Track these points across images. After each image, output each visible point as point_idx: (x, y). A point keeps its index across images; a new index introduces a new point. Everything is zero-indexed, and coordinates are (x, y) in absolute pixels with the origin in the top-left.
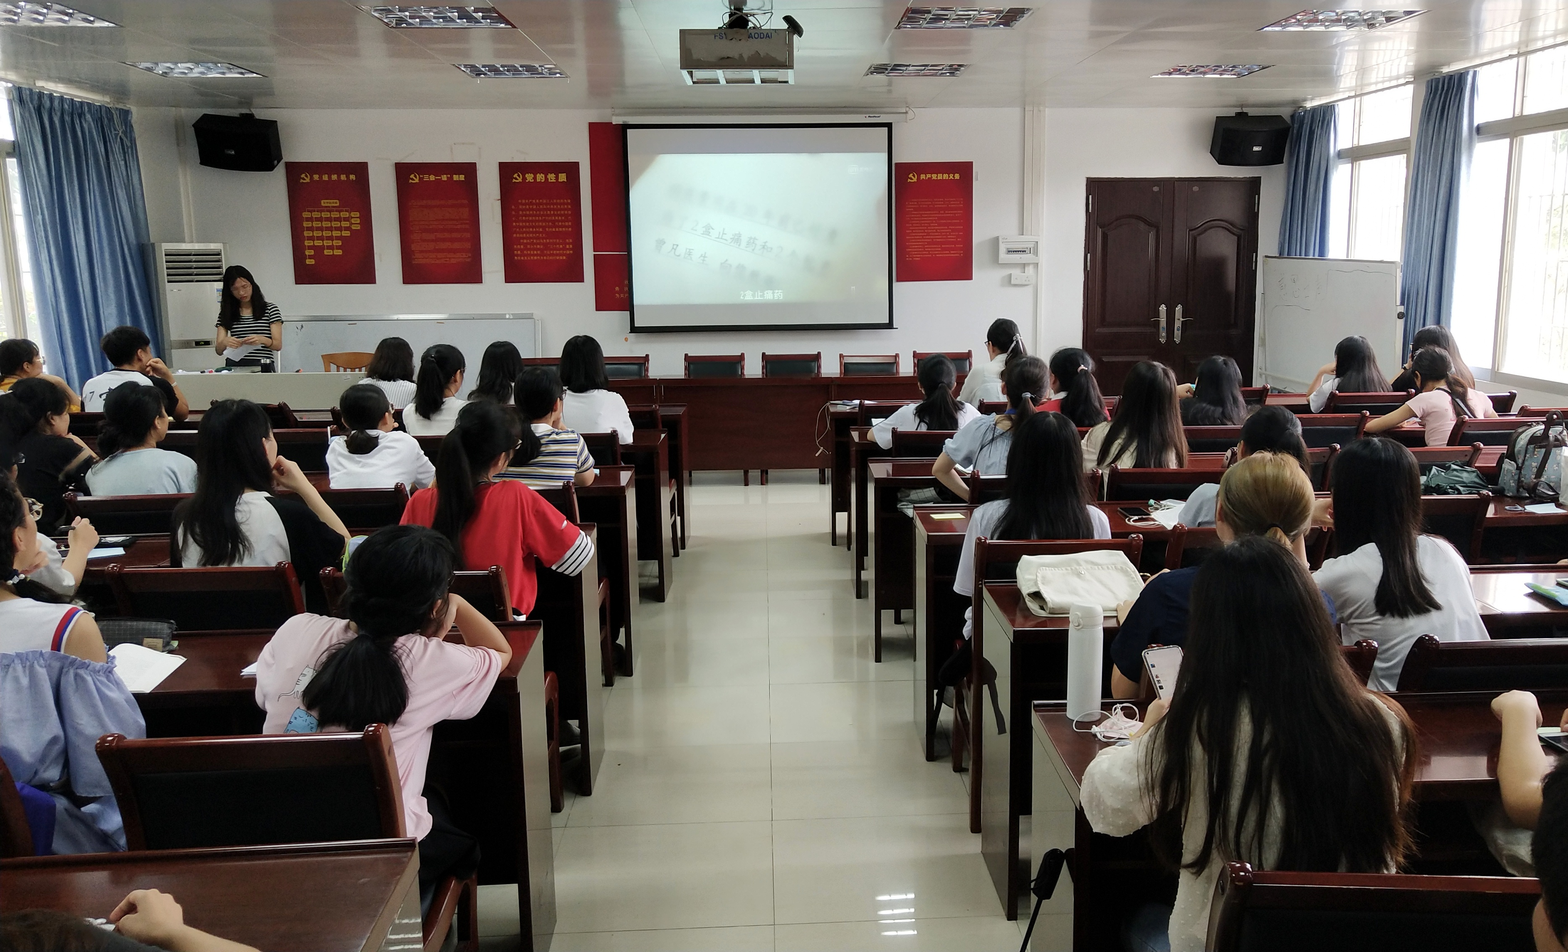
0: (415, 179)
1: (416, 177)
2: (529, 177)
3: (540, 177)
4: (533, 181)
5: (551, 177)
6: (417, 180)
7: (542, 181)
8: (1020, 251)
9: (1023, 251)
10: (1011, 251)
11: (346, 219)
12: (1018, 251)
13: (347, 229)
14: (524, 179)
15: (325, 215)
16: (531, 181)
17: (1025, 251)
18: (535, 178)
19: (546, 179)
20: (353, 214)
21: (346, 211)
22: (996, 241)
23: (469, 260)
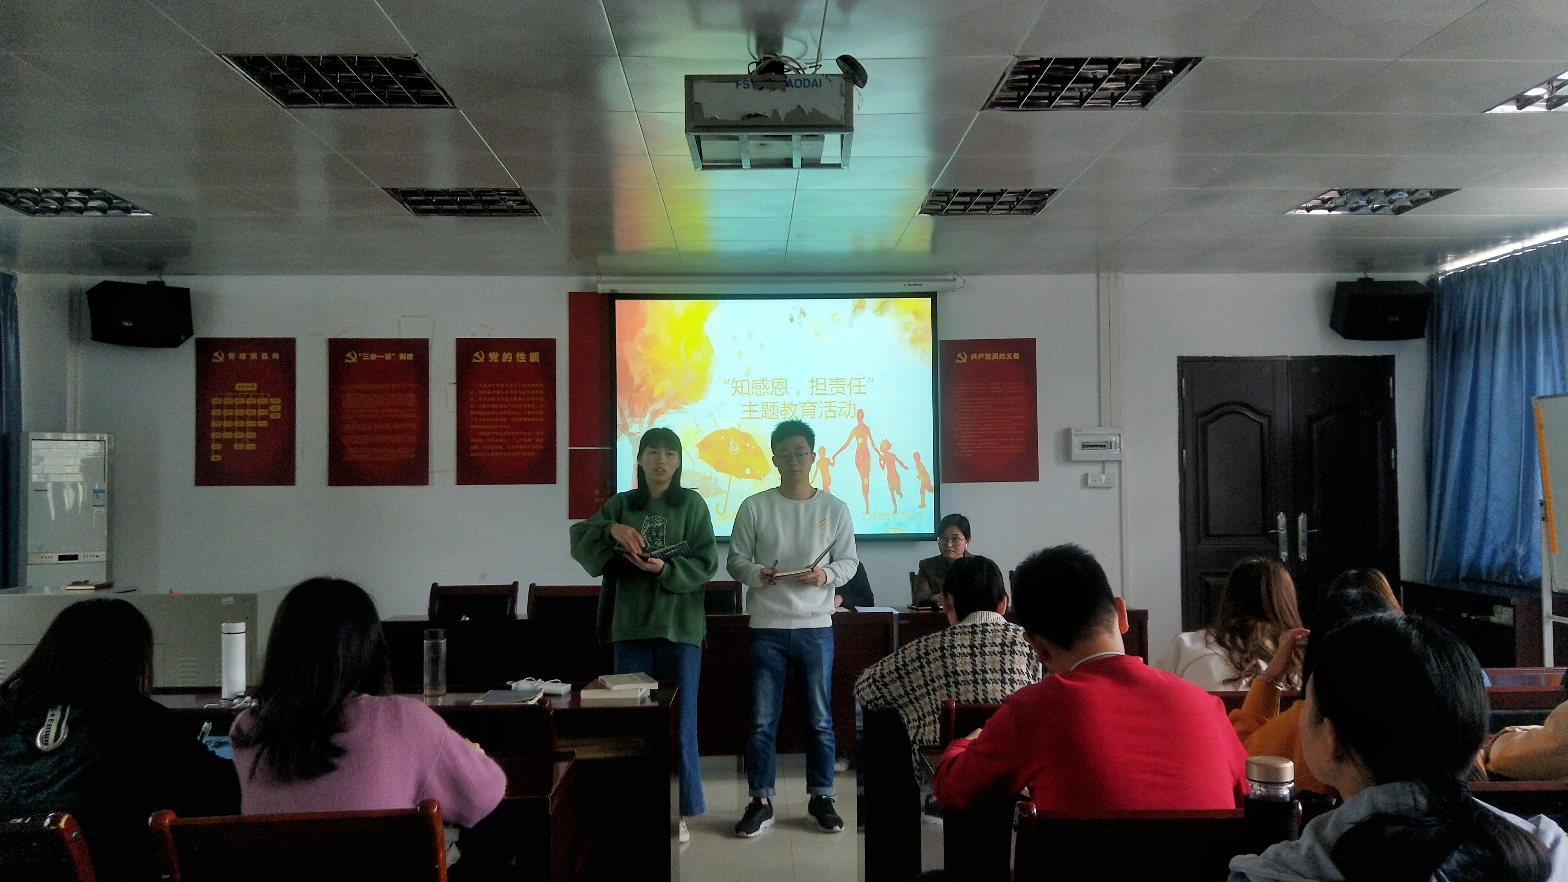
0: (352, 358)
1: (354, 356)
2: (494, 357)
3: (507, 357)
4: (498, 360)
5: (521, 357)
6: (354, 360)
7: (509, 361)
8: (1099, 446)
9: (1102, 446)
10: (1087, 446)
11: (265, 407)
12: (1096, 446)
13: (263, 418)
14: (487, 358)
15: (239, 401)
16: (495, 361)
17: (1105, 446)
18: (500, 358)
19: (514, 358)
20: (272, 401)
21: (265, 396)
22: (1066, 436)
23: (412, 456)
